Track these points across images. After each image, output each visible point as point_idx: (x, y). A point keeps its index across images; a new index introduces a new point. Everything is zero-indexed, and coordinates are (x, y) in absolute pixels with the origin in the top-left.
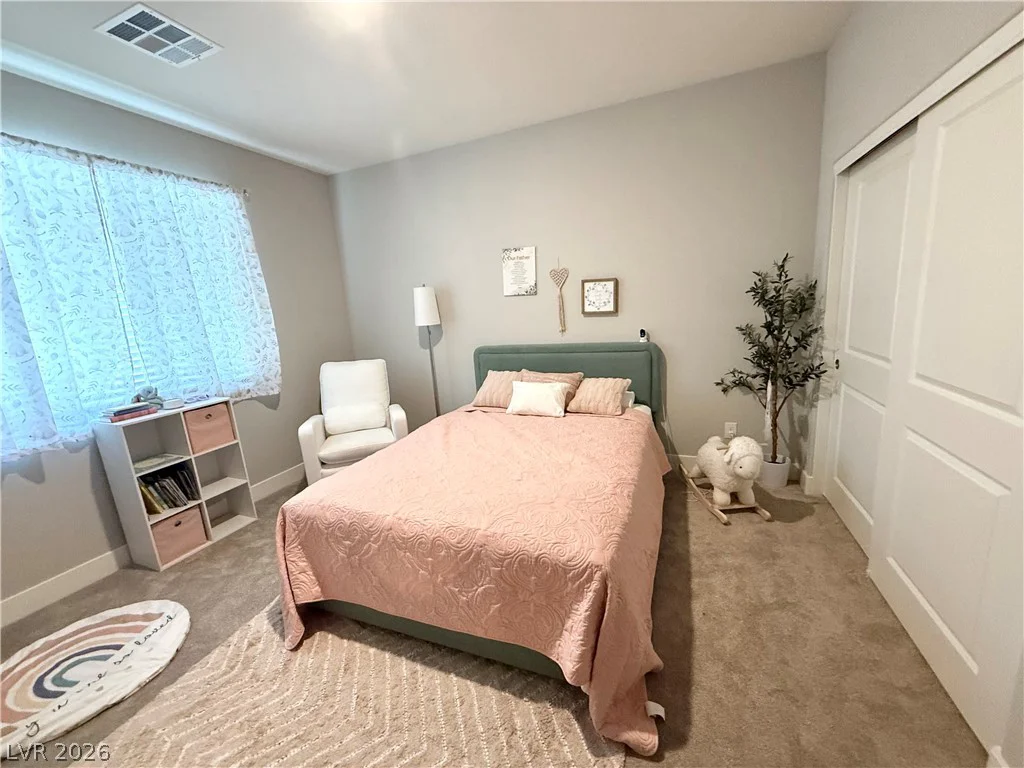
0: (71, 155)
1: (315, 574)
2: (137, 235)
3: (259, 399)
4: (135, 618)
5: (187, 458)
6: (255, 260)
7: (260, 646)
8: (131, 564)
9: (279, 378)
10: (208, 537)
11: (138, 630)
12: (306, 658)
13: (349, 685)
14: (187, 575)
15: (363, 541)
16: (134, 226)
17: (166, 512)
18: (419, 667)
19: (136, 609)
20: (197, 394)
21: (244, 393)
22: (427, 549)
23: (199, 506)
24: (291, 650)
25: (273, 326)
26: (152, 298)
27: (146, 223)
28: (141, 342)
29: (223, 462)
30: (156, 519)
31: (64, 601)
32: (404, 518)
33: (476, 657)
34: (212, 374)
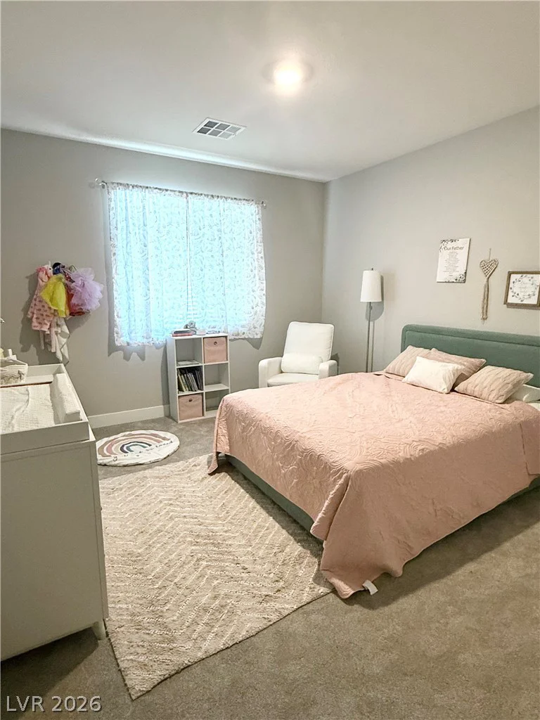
0: (180, 194)
1: (229, 439)
2: (201, 235)
3: (248, 339)
4: (160, 437)
5: (200, 365)
6: (261, 248)
7: (198, 468)
8: (170, 415)
9: (262, 327)
10: (203, 415)
11: (159, 442)
12: (213, 480)
13: (223, 498)
14: (187, 428)
15: (249, 425)
16: (200, 229)
17: (186, 393)
18: (258, 507)
19: (162, 434)
20: (215, 329)
21: (241, 334)
22: (273, 436)
23: (202, 394)
24: (209, 474)
25: (264, 292)
26: (202, 270)
27: (207, 228)
28: (194, 295)
29: (220, 372)
30: (181, 394)
31: (142, 422)
32: (269, 416)
33: (290, 516)
34: (224, 319)
